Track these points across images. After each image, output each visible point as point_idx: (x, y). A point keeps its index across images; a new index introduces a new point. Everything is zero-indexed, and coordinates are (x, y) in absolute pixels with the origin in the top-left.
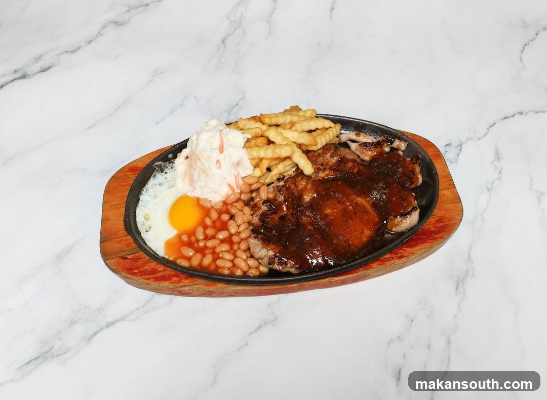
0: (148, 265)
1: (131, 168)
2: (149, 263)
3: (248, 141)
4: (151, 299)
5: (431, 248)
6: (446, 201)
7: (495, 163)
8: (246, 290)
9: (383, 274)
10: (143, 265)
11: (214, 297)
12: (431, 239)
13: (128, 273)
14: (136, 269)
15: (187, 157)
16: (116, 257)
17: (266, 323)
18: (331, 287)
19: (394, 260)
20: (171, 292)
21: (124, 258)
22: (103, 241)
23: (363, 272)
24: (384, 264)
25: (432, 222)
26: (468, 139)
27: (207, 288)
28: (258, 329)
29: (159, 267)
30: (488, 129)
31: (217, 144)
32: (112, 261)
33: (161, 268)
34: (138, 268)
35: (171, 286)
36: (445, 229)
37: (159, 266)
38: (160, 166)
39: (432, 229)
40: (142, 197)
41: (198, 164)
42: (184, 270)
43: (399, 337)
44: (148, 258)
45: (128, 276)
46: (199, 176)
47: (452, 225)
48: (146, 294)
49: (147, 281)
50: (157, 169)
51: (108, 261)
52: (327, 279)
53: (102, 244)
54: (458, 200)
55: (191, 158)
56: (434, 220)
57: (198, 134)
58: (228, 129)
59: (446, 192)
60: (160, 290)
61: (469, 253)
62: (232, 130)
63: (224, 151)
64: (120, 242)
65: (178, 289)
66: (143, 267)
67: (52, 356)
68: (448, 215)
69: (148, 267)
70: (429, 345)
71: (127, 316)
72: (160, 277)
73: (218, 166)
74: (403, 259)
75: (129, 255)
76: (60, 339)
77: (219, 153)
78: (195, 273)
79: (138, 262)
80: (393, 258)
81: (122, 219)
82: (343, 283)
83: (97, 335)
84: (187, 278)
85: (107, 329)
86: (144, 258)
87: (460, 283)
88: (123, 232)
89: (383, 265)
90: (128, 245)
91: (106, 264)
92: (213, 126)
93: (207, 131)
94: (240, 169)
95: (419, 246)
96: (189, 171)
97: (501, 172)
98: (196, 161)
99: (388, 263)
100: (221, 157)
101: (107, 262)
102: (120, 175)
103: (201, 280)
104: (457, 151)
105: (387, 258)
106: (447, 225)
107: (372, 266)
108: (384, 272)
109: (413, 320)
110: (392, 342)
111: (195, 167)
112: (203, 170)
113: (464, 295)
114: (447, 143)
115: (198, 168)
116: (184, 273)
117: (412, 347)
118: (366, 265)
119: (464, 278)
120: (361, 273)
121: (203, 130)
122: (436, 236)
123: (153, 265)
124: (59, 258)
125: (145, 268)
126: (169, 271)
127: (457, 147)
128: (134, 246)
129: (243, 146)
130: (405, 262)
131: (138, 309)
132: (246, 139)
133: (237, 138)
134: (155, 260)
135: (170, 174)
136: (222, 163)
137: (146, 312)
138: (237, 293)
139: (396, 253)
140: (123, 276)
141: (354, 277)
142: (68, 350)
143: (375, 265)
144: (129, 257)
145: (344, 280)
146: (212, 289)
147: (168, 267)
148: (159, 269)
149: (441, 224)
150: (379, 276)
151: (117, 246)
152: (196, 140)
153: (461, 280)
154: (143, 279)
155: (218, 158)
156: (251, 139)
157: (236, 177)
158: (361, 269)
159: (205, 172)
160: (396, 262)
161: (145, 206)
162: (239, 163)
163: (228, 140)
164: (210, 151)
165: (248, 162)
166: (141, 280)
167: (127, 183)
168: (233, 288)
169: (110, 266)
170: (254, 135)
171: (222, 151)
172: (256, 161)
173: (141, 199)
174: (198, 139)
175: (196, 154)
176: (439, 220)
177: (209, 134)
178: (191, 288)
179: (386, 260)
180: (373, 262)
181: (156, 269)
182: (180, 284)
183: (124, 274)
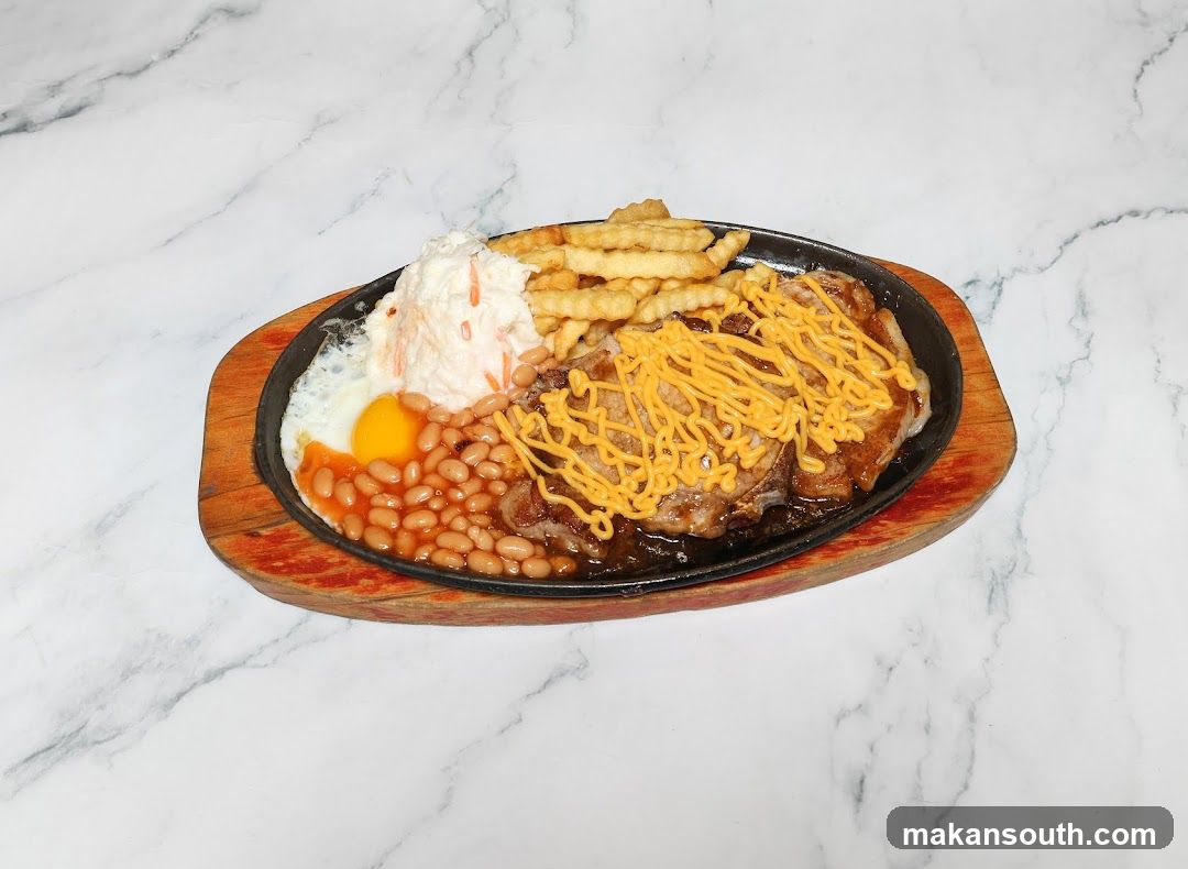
0: (306, 550)
1: (268, 335)
2: (307, 545)
3: (533, 277)
5: (944, 522)
6: (976, 418)
7: (1078, 323)
8: (525, 609)
9: (834, 580)
10: (295, 550)
11: (448, 625)
12: (944, 503)
13: (261, 568)
14: (279, 559)
15: (393, 312)
16: (234, 533)
17: (562, 675)
18: (714, 606)
19: (861, 548)
20: (355, 611)
21: (252, 535)
22: (203, 497)
23: (788, 574)
24: (835, 556)
25: (945, 463)
26: (1015, 270)
27: (437, 604)
28: (545, 687)
29: (331, 556)
30: (1061, 248)
31: (463, 283)
32: (227, 540)
33: (335, 556)
34: (283, 557)
35: (357, 598)
37: (331, 553)
38: (333, 328)
39: (947, 480)
40: (294, 398)
41: (421, 329)
42: (385, 560)
43: (860, 706)
44: (306, 534)
45: (262, 574)
46: (419, 355)
47: (991, 472)
48: (294, 613)
49: (303, 587)
50: (330, 334)
51: (216, 540)
52: (707, 588)
53: (202, 503)
54: (1004, 414)
55: (404, 316)
56: (952, 458)
57: (422, 262)
58: (488, 250)
59: (978, 397)
60: (333, 607)
61: (1018, 522)
62: (497, 253)
63: (481, 301)
64: (244, 498)
65: (374, 604)
66: (294, 554)
67: (84, 745)
68: (983, 449)
69: (305, 556)
70: (929, 726)
71: (252, 656)
72: (333, 577)
73: (466, 335)
74: (879, 545)
75: (264, 527)
76: (102, 707)
77: (470, 306)
78: (409, 567)
79: (280, 543)
80: (856, 543)
81: (249, 448)
82: (744, 597)
83: (185, 699)
84: (393, 582)
85: (206, 685)
86: (298, 535)
87: (997, 587)
88: (256, 479)
89: (834, 559)
90: (261, 505)
91: (213, 548)
92: (456, 245)
93: (446, 255)
94: (512, 339)
95: (917, 517)
96: (397, 343)
97: (1089, 342)
98: (419, 323)
99: (846, 554)
100: (472, 313)
101: (214, 542)
102: (247, 349)
103: (423, 586)
104: (992, 298)
105: (843, 543)
107: (809, 559)
108: (837, 574)
109: (891, 669)
110: (844, 716)
111: (412, 335)
112: (430, 343)
113: (1007, 614)
114: (969, 280)
115: (419, 338)
116: (384, 567)
117: (889, 728)
118: (796, 556)
119: (1007, 577)
120: (784, 574)
121: (433, 254)
122: (956, 495)
123: (318, 550)
124: (100, 529)
125: (299, 557)
126: (353, 565)
127: (992, 288)
128: (275, 507)
129: (522, 287)
130: (883, 553)
131: (277, 641)
132: (528, 275)
133: (507, 272)
134: (323, 541)
135: (357, 349)
136: (474, 328)
138: (506, 616)
139: (865, 533)
140: (248, 573)
141: (766, 585)
142: (119, 731)
143: (816, 558)
144: (264, 532)
145: (746, 590)
146: (449, 605)
147: (354, 554)
148: (330, 561)
149: (967, 469)
150: (825, 583)
151: (238, 507)
152: (418, 273)
153: (999, 580)
154: (294, 581)
155: (467, 318)
156: (541, 274)
157: (506, 359)
158: (786, 567)
159: (434, 347)
160: (865, 551)
161: (302, 417)
162: (511, 329)
163: (490, 277)
164: (449, 302)
165: (532, 327)
166: (290, 584)
167: (261, 369)
168: (496, 605)
169: (220, 550)
170: (546, 265)
171: (475, 300)
172: (550, 321)
173: (291, 402)
174: (421, 273)
175: (416, 307)
176: (964, 460)
177: (448, 262)
178: (401, 602)
179: (841, 547)
180: (813, 551)
181: (323, 561)
182: (377, 595)
183: (251, 569)
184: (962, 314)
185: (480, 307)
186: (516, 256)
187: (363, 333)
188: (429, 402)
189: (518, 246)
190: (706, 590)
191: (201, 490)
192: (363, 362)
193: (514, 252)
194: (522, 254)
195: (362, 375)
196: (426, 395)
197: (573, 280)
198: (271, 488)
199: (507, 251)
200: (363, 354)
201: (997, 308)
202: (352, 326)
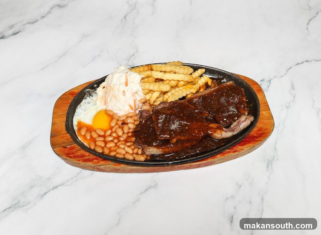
0: (79, 152)
1: (70, 93)
2: (80, 150)
3: (143, 79)
4: (80, 172)
5: (254, 147)
7: (291, 91)
8: (139, 169)
10: (76, 152)
11: (119, 173)
12: (254, 141)
13: (67, 157)
14: (72, 154)
15: (104, 87)
16: (60, 147)
17: (150, 188)
18: (191, 169)
20: (92, 169)
21: (65, 147)
22: (52, 136)
23: (212, 160)
26: (275, 77)
27: (115, 167)
28: (146, 190)
30: (287, 71)
31: (123, 80)
32: (58, 149)
33: (87, 154)
34: (73, 154)
35: (93, 165)
36: (263, 135)
37: (86, 153)
38: (88, 92)
39: (255, 135)
40: (77, 110)
41: (112, 92)
42: (101, 155)
43: (232, 196)
44: (79, 148)
45: (67, 158)
46: (111, 100)
47: (267, 133)
48: (77, 170)
49: (78, 162)
50: (87, 93)
53: (51, 139)
55: (107, 89)
56: (256, 129)
57: (113, 74)
59: (264, 112)
60: (86, 167)
61: (275, 146)
62: (133, 72)
63: (128, 85)
64: (63, 137)
65: (99, 167)
66: (76, 153)
68: (265, 127)
70: (251, 201)
71: (65, 182)
72: (87, 159)
73: (124, 94)
74: (236, 153)
75: (68, 145)
76: (24, 197)
77: (125, 87)
78: (107, 157)
79: (73, 150)
80: (230, 152)
81: (64, 124)
82: (199, 166)
83: (47, 194)
84: (103, 161)
85: (53, 191)
86: (77, 148)
87: (269, 164)
88: (65, 131)
89: (223, 156)
90: (67, 139)
91: (54, 151)
92: (122, 70)
93: (119, 73)
94: (136, 95)
95: (247, 145)
96: (105, 96)
97: (295, 96)
98: (111, 91)
100: (126, 89)
101: (54, 149)
102: (64, 97)
103: (112, 162)
104: (268, 84)
105: (226, 152)
106: (264, 132)
108: (224, 160)
109: (240, 186)
110: (227, 199)
111: (109, 94)
113: (272, 171)
114: (261, 80)
115: (111, 95)
116: (100, 157)
117: (240, 202)
118: (213, 156)
119: (272, 161)
120: (210, 160)
121: (116, 72)
122: (257, 139)
123: (82, 152)
124: (24, 148)
125: (78, 154)
126: (92, 156)
127: (268, 81)
128: (71, 140)
129: (140, 81)
130: (237, 155)
131: (72, 178)
132: (141, 78)
133: (135, 77)
134: (84, 149)
135: (94, 97)
136: (126, 92)
137: (78, 180)
138: (133, 171)
139: (232, 149)
140: (64, 158)
141: (205, 163)
142: (29, 203)
143: (219, 156)
144: (68, 147)
145: (199, 164)
146: (118, 167)
147: (91, 153)
148: (86, 155)
149: (261, 132)
150: (221, 163)
151: (61, 140)
152: (111, 77)
153: (270, 162)
154: (76, 160)
155: (124, 90)
156: (145, 78)
157: (135, 101)
158: (210, 158)
159: (115, 98)
160: (232, 154)
161: (79, 116)
162: (136, 93)
163: (131, 78)
164: (119, 85)
165: (142, 92)
166: (75, 161)
167: (68, 102)
168: (131, 168)
169: (56, 152)
170: (146, 76)
171: (126, 85)
172: (147, 91)
173: (76, 111)
174: (112, 77)
175: (110, 86)
176: (259, 130)
177: (119, 74)
178: (105, 166)
179: (225, 153)
180: (218, 154)
181: (84, 155)
182: (98, 164)
183: (64, 157)
184: (260, 90)
185: (128, 87)
186: (138, 73)
187: (96, 93)
188: (114, 113)
189: (139, 70)
190: (188, 164)
191: (51, 135)
192: (96, 101)
193: (138, 72)
194: (140, 73)
195: (95, 105)
196: (113, 110)
197: (154, 80)
198: (70, 135)
199: (136, 72)
200: (96, 99)
201: (269, 87)
202: (93, 91)
